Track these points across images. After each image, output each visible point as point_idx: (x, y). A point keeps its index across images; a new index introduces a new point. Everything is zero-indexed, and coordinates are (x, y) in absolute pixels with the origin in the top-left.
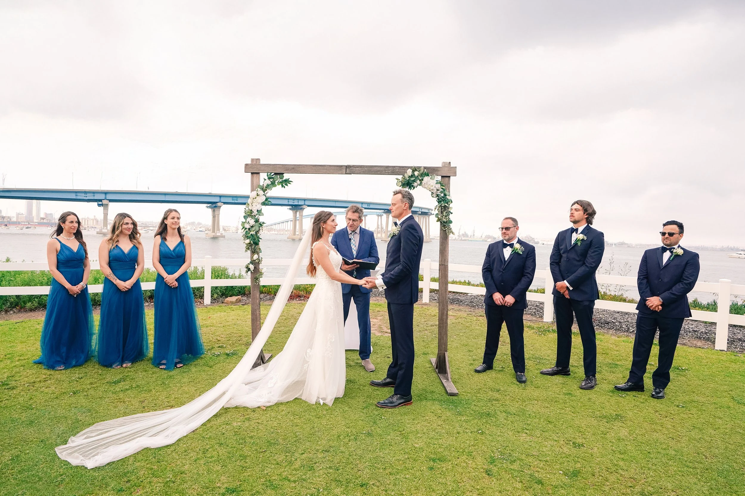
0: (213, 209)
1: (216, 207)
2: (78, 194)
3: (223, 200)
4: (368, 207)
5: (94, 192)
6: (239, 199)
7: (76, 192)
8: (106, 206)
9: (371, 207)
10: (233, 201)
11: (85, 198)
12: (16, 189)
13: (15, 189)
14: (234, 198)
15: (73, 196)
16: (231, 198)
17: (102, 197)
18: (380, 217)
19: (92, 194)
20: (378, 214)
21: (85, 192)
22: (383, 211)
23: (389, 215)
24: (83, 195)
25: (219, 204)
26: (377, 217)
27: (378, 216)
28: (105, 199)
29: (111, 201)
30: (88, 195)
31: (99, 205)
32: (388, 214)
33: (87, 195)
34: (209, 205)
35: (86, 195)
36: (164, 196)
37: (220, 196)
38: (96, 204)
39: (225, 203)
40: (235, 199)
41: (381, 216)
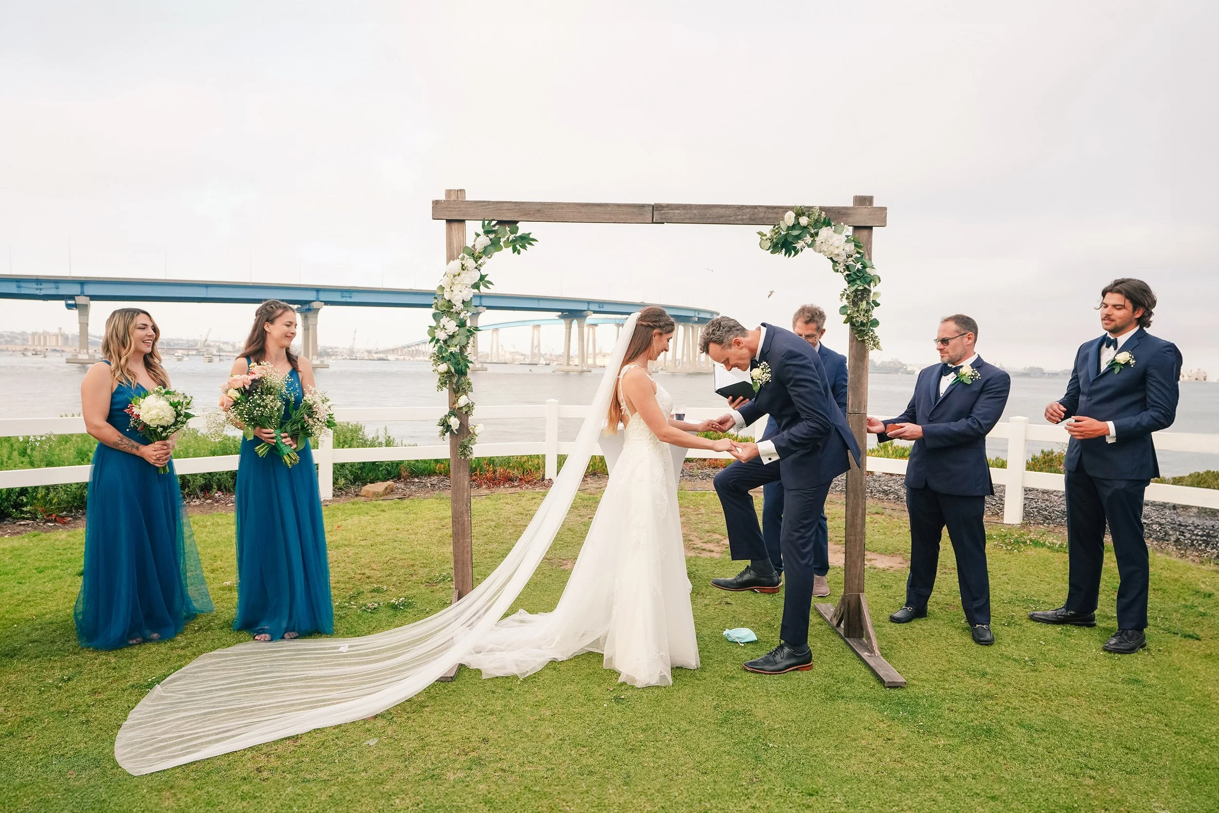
0: (304, 314)
1: (309, 310)
2: (22, 284)
3: (324, 297)
4: (599, 310)
5: (57, 281)
6: (354, 294)
7: (18, 280)
8: (83, 309)
9: (606, 309)
10: (343, 300)
11: (38, 292)
14: (345, 294)
15: (12, 289)
16: (339, 294)
17: (74, 290)
19: (53, 285)
21: (38, 281)
24: (34, 286)
25: (315, 305)
26: (615, 328)
28: (82, 294)
29: (93, 298)
30: (44, 286)
31: (69, 307)
33: (41, 287)
35: (39, 287)
37: (318, 290)
38: (62, 303)
39: (327, 303)
40: (347, 294)
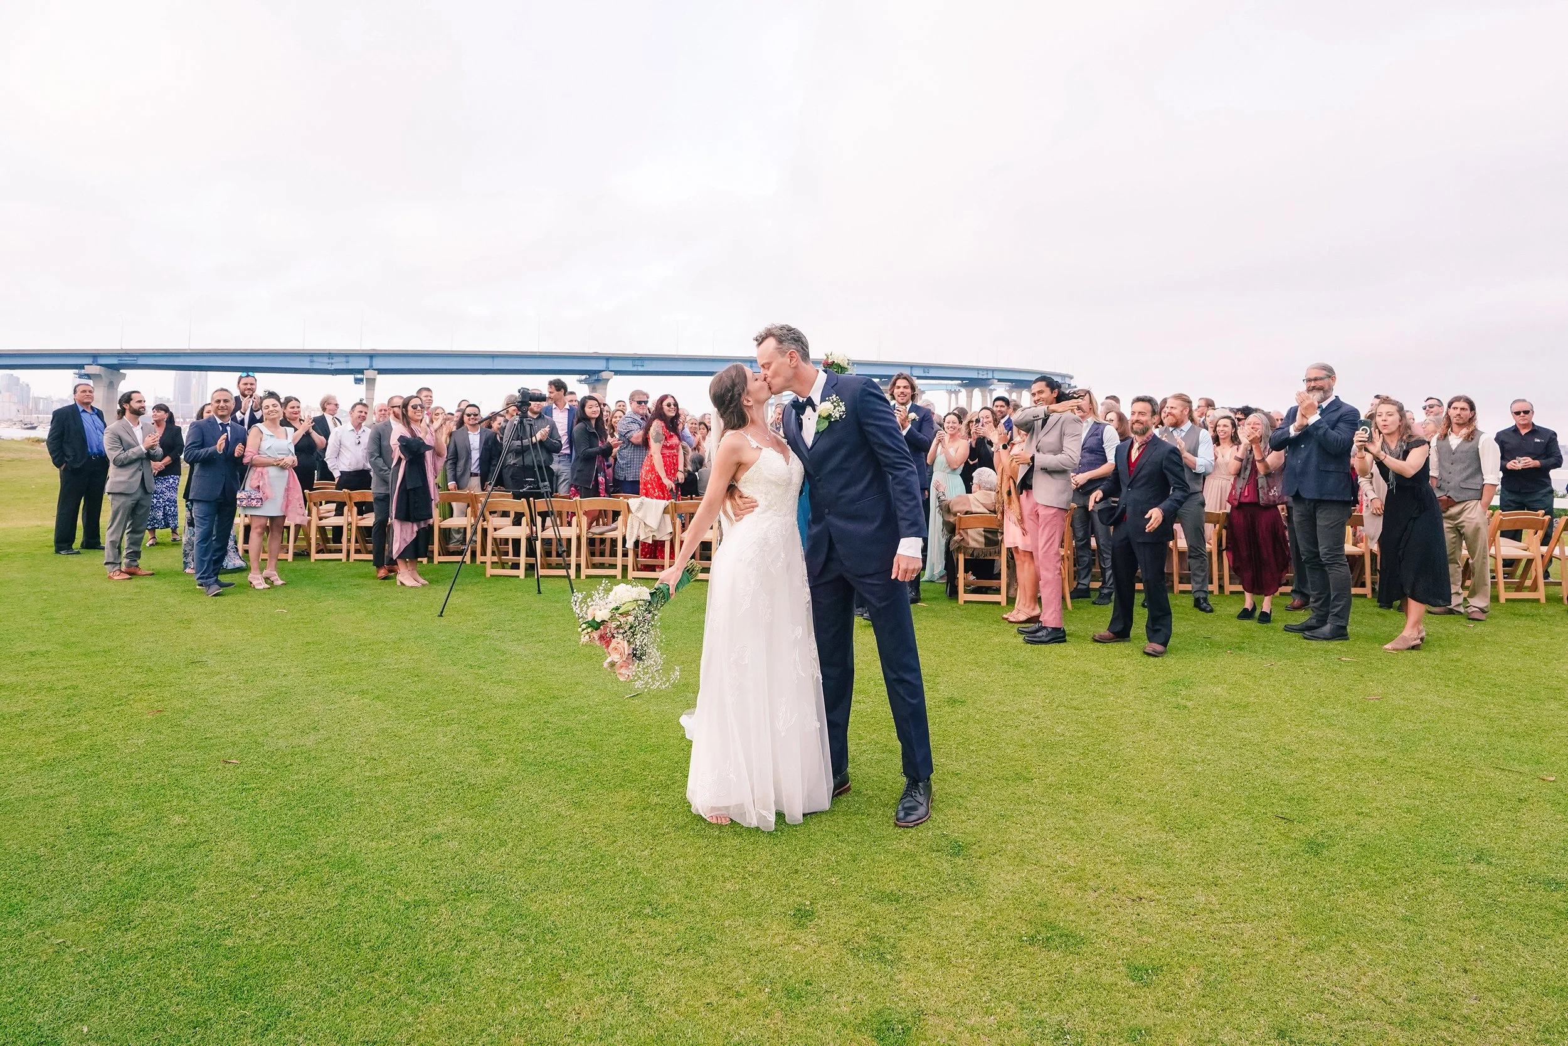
0: (592, 386)
1: (598, 380)
2: (315, 359)
3: (614, 366)
4: (924, 375)
5: (347, 355)
6: (646, 362)
7: (311, 355)
8: (371, 382)
9: (932, 373)
10: (635, 369)
11: (328, 367)
12: (191, 350)
13: (189, 352)
14: (637, 362)
15: (305, 363)
16: (630, 362)
17: (363, 363)
18: (953, 395)
19: (344, 359)
20: (949, 388)
21: (330, 355)
22: (960, 382)
23: (972, 392)
24: (326, 360)
25: (604, 375)
26: (947, 395)
27: (950, 392)
28: (371, 368)
29: (382, 371)
30: (335, 360)
31: (358, 381)
32: (970, 389)
33: (333, 361)
34: (583, 377)
35: (331, 361)
36: (491, 359)
37: (608, 358)
38: (350, 378)
39: (617, 373)
40: (639, 363)
41: (956, 393)
